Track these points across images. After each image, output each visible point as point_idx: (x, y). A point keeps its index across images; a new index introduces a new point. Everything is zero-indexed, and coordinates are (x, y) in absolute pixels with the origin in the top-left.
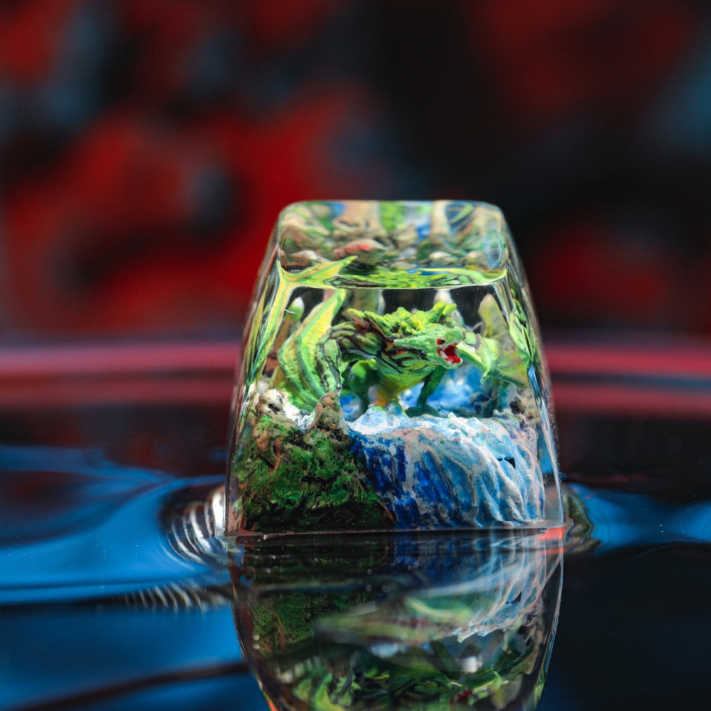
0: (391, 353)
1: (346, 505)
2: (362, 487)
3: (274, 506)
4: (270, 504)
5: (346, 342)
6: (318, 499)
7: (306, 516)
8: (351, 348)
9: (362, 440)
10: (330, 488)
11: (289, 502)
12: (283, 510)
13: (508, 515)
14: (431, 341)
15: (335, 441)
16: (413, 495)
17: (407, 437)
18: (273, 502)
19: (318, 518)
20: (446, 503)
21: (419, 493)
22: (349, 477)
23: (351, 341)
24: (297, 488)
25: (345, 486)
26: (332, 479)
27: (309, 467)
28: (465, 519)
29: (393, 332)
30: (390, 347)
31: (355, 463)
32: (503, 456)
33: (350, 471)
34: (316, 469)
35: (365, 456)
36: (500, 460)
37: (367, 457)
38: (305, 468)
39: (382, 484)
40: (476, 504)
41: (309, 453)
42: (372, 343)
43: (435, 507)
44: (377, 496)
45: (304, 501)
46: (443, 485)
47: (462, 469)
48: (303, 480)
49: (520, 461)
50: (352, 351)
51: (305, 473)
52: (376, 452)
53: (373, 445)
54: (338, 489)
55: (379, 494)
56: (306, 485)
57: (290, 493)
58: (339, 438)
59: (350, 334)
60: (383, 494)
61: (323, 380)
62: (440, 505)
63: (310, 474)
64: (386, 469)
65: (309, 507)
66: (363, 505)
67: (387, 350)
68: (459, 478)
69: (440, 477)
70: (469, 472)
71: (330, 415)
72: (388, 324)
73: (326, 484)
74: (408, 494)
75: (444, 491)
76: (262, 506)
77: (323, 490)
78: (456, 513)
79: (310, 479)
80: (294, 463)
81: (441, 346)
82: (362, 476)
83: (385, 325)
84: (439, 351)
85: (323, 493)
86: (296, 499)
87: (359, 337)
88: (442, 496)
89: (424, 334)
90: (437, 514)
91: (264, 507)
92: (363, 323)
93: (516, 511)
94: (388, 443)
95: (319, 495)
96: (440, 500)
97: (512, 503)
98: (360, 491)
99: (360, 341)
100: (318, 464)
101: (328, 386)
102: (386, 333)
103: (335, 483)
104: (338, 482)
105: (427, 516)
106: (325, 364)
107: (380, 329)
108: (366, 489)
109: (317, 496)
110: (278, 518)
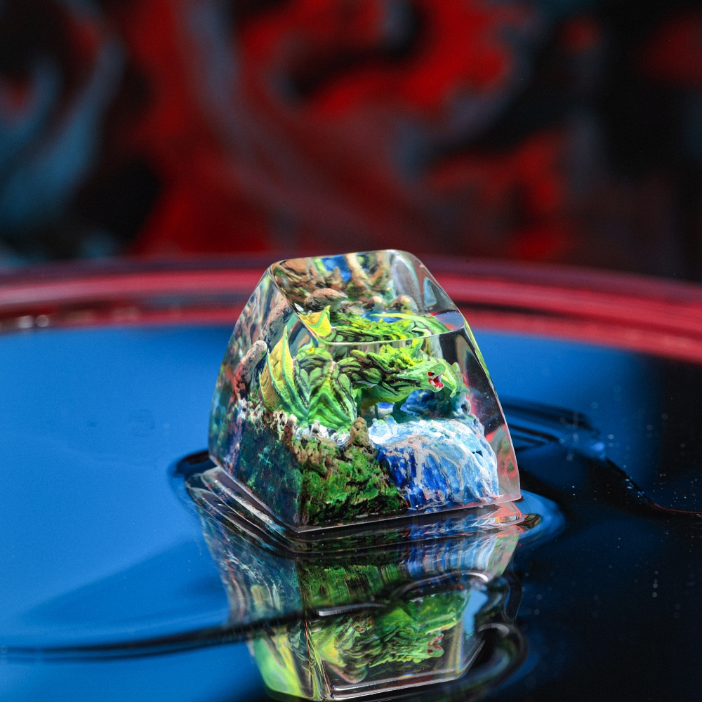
0: (389, 383)
1: (376, 499)
2: (387, 485)
3: (328, 505)
4: (326, 504)
5: (355, 376)
6: (358, 496)
7: (350, 509)
8: (359, 380)
9: (384, 451)
10: (365, 488)
11: (338, 501)
12: (334, 507)
13: (482, 493)
14: (424, 374)
15: (368, 454)
16: (421, 486)
17: (413, 444)
18: (327, 503)
19: (358, 510)
20: (443, 490)
21: (425, 484)
22: (377, 479)
23: (359, 375)
24: (344, 491)
25: (375, 485)
26: (366, 481)
27: (351, 475)
28: (455, 499)
29: (390, 367)
30: (389, 378)
31: (381, 468)
32: (475, 451)
33: (378, 474)
34: (356, 476)
35: (388, 463)
36: (474, 453)
37: (390, 464)
38: (348, 476)
39: (400, 481)
40: (462, 488)
41: (350, 464)
42: (375, 376)
43: (436, 493)
44: (397, 490)
45: (349, 499)
46: (441, 477)
47: (453, 465)
48: (347, 484)
49: (484, 451)
50: (359, 382)
51: (349, 480)
52: (395, 459)
53: (392, 454)
54: (371, 488)
55: (399, 489)
56: (349, 487)
57: (339, 494)
58: (370, 452)
59: (357, 369)
60: (401, 488)
61: (343, 405)
62: (439, 492)
63: (352, 479)
64: (403, 471)
65: (352, 503)
66: (387, 497)
67: (387, 380)
68: (451, 471)
69: (439, 471)
70: (458, 466)
71: (363, 436)
72: (386, 361)
73: (362, 486)
74: (418, 486)
75: (441, 481)
76: (320, 506)
77: (361, 490)
78: (449, 496)
79: (351, 483)
80: (341, 473)
81: (431, 377)
82: (387, 477)
83: (384, 362)
84: (430, 380)
85: (361, 492)
86: (343, 499)
87: (365, 371)
88: (440, 484)
89: (417, 369)
90: (438, 499)
91: (321, 506)
92: (368, 361)
93: (487, 489)
94: (402, 451)
95: (358, 494)
96: (439, 488)
97: (485, 484)
98: (386, 487)
99: (367, 375)
100: (357, 471)
101: (348, 410)
102: (385, 368)
103: (368, 484)
104: (370, 483)
105: (431, 500)
106: (343, 394)
107: (380, 366)
108: (390, 486)
109: (357, 495)
110: (330, 514)
